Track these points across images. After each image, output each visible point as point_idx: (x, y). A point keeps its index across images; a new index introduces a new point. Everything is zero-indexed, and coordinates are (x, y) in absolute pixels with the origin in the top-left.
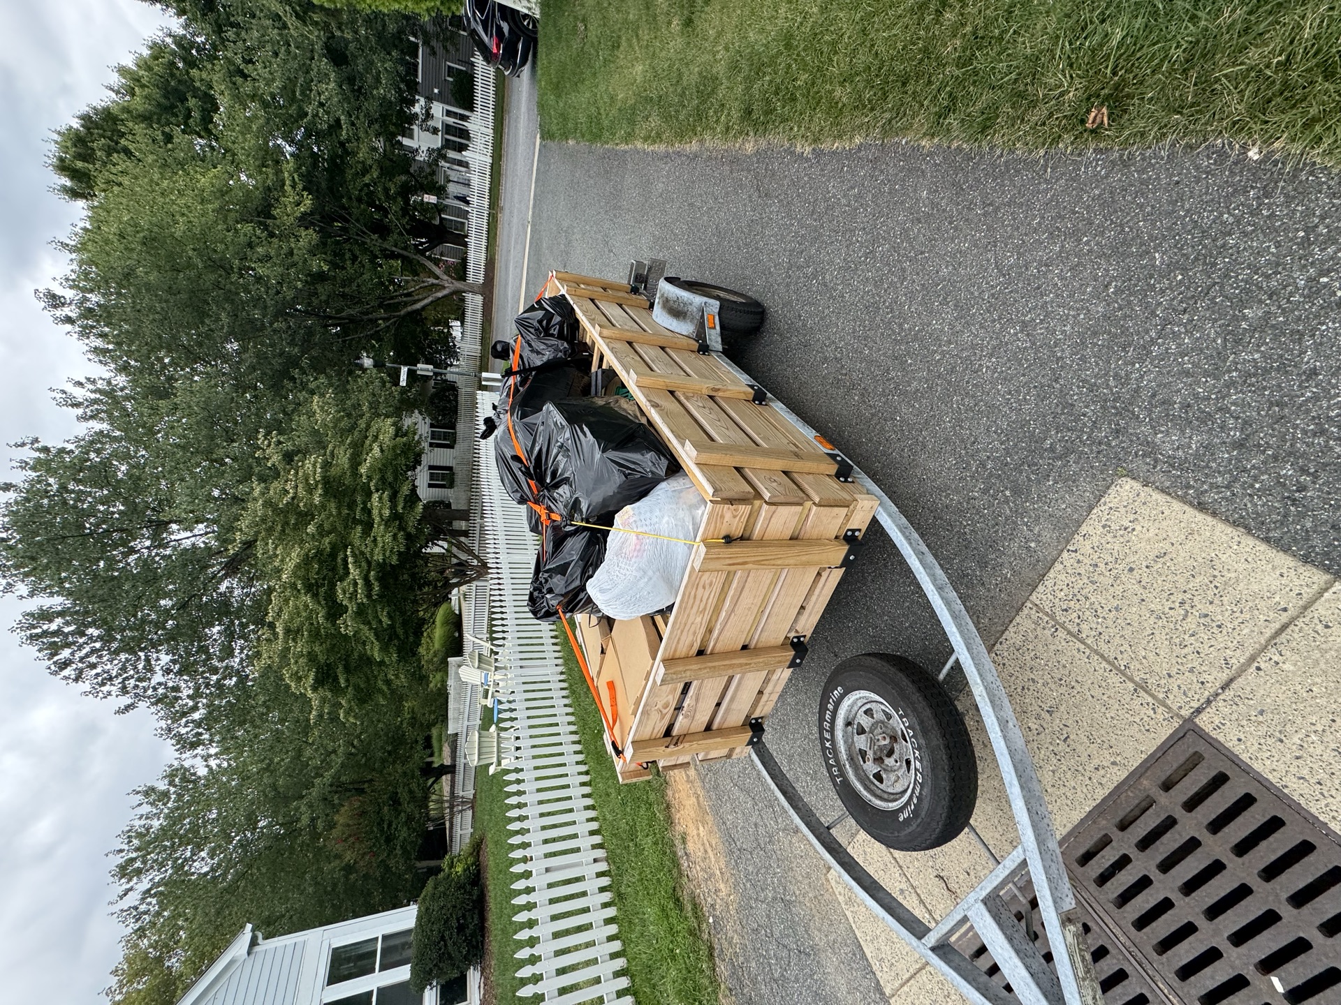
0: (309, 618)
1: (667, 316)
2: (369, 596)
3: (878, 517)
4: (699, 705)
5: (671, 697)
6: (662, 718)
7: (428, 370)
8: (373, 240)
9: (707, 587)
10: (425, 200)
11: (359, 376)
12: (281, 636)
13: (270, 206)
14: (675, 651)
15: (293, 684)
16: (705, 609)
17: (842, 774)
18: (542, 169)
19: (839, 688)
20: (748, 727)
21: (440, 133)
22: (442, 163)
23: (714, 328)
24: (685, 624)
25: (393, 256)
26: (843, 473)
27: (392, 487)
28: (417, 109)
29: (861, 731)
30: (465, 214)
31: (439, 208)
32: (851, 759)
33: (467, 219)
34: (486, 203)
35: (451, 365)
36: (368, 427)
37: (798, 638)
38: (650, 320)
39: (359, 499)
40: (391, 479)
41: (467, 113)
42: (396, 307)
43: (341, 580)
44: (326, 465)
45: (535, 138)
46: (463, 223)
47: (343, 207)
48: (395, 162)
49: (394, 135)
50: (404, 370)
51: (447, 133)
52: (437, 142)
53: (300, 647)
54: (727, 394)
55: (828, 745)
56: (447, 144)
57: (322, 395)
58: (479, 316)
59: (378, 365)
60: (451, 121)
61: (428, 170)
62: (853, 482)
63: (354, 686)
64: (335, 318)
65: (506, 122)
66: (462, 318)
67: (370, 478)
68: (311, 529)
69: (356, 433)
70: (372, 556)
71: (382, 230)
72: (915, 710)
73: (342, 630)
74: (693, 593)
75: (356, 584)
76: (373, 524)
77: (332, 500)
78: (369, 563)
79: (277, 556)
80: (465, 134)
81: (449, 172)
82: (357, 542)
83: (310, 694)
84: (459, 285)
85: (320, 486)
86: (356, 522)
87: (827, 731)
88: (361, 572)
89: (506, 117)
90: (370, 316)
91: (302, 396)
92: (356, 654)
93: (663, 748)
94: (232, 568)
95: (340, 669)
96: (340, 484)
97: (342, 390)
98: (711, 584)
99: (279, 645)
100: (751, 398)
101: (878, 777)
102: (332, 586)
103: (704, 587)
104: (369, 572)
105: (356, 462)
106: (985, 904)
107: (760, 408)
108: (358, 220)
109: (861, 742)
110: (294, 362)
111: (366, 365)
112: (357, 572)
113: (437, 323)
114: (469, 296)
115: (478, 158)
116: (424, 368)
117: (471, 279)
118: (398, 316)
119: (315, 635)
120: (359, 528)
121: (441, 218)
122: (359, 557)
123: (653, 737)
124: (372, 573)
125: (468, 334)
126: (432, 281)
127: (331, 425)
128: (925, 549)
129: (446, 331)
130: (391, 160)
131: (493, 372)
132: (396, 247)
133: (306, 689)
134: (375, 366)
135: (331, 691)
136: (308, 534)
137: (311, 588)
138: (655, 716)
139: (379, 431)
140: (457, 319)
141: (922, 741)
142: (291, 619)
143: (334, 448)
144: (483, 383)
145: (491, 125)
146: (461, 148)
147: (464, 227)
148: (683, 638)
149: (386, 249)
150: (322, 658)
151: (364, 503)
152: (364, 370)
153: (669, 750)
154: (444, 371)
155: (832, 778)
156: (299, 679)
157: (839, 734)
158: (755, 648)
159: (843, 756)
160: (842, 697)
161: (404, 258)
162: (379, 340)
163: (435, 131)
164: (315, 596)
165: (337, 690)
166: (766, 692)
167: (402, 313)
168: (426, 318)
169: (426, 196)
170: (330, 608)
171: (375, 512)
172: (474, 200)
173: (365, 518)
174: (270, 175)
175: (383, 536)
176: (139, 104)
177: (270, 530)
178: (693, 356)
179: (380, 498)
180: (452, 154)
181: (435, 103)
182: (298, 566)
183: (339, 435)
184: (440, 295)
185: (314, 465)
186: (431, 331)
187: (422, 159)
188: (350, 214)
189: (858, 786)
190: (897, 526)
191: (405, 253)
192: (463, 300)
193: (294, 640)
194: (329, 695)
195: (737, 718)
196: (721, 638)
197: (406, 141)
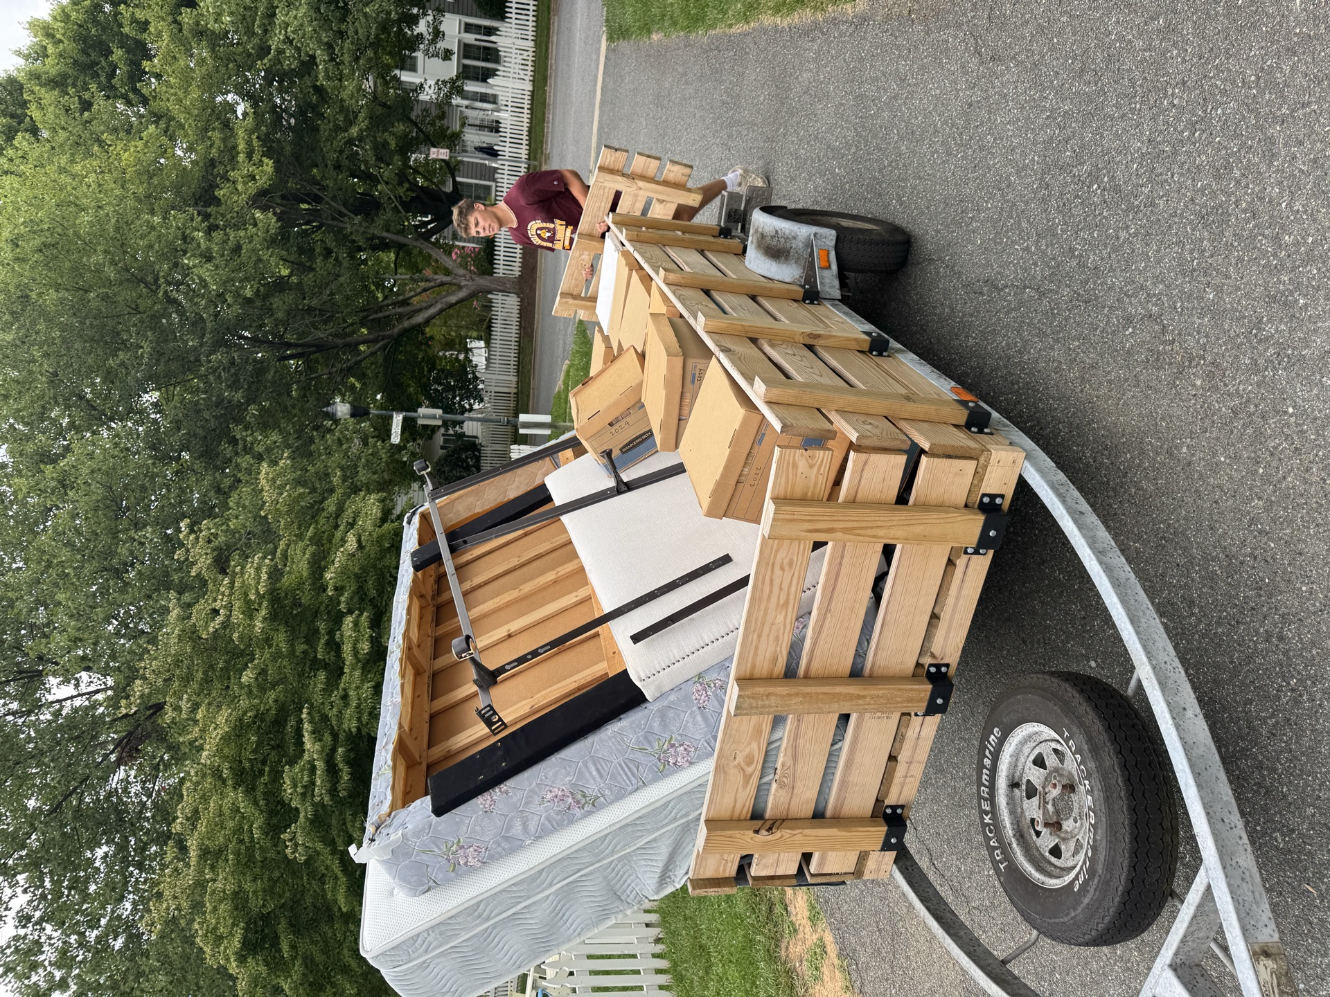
0: (239, 830)
1: (763, 258)
2: (333, 791)
3: (1025, 476)
4: (799, 766)
5: (754, 745)
6: (747, 779)
7: (434, 417)
8: (354, 224)
9: (787, 568)
10: (432, 156)
11: (330, 431)
12: (193, 861)
13: (213, 186)
14: (753, 667)
15: (207, 950)
16: (787, 602)
17: (1008, 856)
18: (611, 86)
19: (996, 730)
20: (881, 820)
21: (455, 57)
22: (457, 100)
23: (829, 267)
24: (763, 624)
25: (384, 246)
26: (977, 422)
27: (375, 607)
28: (422, 27)
29: (1031, 792)
30: (491, 174)
31: (451, 168)
32: (1021, 836)
33: (494, 180)
34: (523, 152)
35: (471, 410)
36: (340, 509)
37: (938, 666)
38: (741, 268)
39: (322, 626)
40: (373, 593)
41: (495, 24)
42: (387, 321)
43: (292, 763)
44: (275, 574)
45: (599, 41)
46: (488, 188)
47: (315, 182)
48: (390, 107)
49: (389, 68)
50: (397, 420)
51: (466, 57)
52: (451, 69)
53: (223, 881)
54: (830, 342)
55: (987, 819)
56: (467, 73)
57: (274, 463)
58: (514, 329)
59: (359, 412)
60: (470, 38)
61: (434, 112)
62: (991, 434)
63: (305, 959)
64: (297, 345)
65: (554, 27)
66: (486, 333)
67: (339, 589)
68: (248, 676)
69: (322, 521)
70: (340, 723)
71: (367, 206)
72: (1081, 725)
73: (288, 851)
74: (767, 578)
75: (313, 769)
76: (342, 669)
77: (282, 628)
78: (335, 736)
79: (196, 722)
80: (492, 54)
81: (469, 113)
82: (318, 698)
83: (233, 968)
84: (483, 282)
85: (265, 604)
86: (316, 664)
87: (986, 799)
88: (323, 748)
89: (555, 21)
90: (348, 340)
91: (245, 461)
92: (309, 900)
93: (751, 833)
94: (129, 749)
95: (282, 926)
96: (297, 603)
97: (303, 452)
98: (791, 564)
99: (189, 877)
100: (866, 347)
101: (1056, 852)
102: (277, 776)
103: (782, 569)
104: (333, 750)
105: (318, 565)
106: (1175, 970)
107: (878, 360)
108: (334, 198)
109: (1032, 809)
110: (234, 413)
111: (339, 414)
112: (317, 746)
113: (449, 345)
114: (497, 298)
115: (510, 85)
116: (428, 414)
117: (500, 270)
118: (389, 337)
119: (246, 862)
120: (322, 676)
121: (455, 182)
122: (322, 724)
123: (736, 815)
124: (340, 750)
125: (497, 359)
126: (441, 278)
127: (285, 509)
128: (1084, 506)
129: (462, 357)
130: (384, 105)
131: (536, 412)
132: (388, 231)
133: (228, 960)
134: (353, 415)
135: (267, 964)
136: (241, 686)
137: (244, 777)
138: (735, 778)
139: (356, 515)
140: (479, 339)
141: (1092, 765)
142: (210, 834)
143: (288, 545)
144: (522, 431)
145: (531, 34)
146: (484, 76)
147: (489, 193)
148: (762, 646)
149: (373, 237)
150: (255, 904)
151: (331, 633)
152: (336, 421)
153: (759, 837)
154: (459, 417)
155: (995, 864)
156: (219, 939)
157: (1002, 800)
158: (871, 676)
159: (1009, 831)
160: (1001, 742)
161: (400, 248)
162: (362, 377)
163: (447, 55)
164: (250, 791)
165: (277, 965)
166: (902, 758)
167: (396, 331)
168: (432, 338)
169: (433, 150)
170: (271, 813)
171: (347, 648)
172: (505, 150)
173: (331, 657)
174: (217, 142)
175: (358, 688)
176: (51, 66)
177: (187, 679)
178: (796, 305)
179: (356, 624)
180: (471, 87)
181: (447, 15)
182: (226, 739)
183: (295, 526)
184: (453, 299)
185: (258, 569)
186: (440, 358)
187: (427, 98)
188: (323, 188)
189: (1029, 868)
190: (1047, 482)
191: (401, 239)
192: (488, 307)
193: (213, 868)
194: (263, 969)
195: (861, 800)
196: (817, 653)
197: (406, 77)
